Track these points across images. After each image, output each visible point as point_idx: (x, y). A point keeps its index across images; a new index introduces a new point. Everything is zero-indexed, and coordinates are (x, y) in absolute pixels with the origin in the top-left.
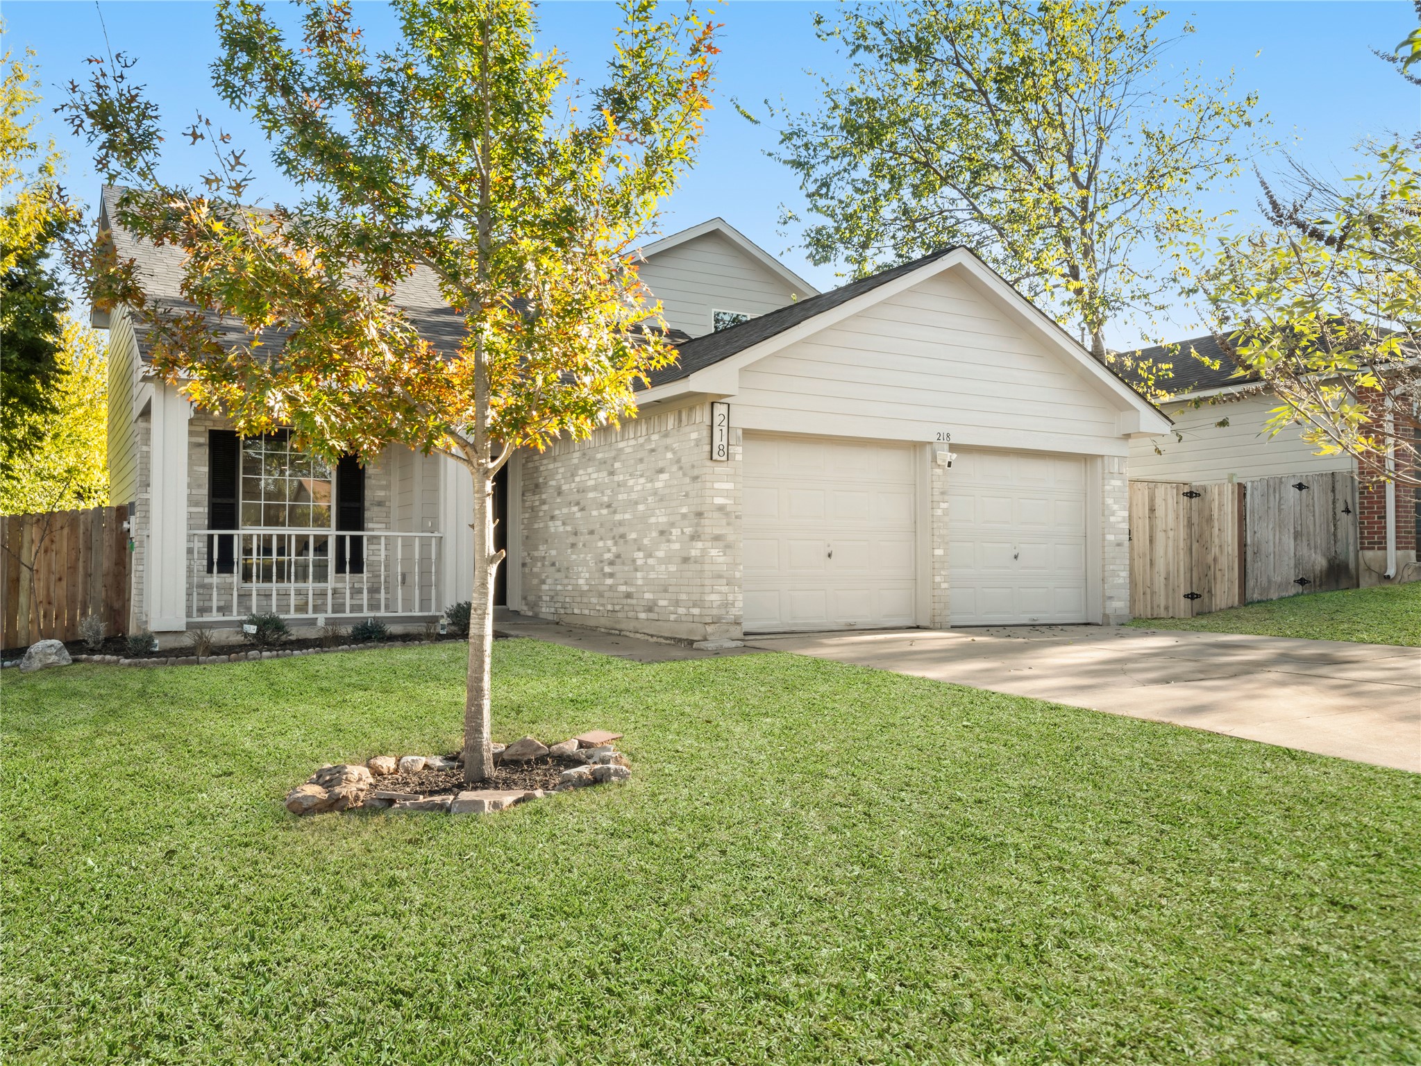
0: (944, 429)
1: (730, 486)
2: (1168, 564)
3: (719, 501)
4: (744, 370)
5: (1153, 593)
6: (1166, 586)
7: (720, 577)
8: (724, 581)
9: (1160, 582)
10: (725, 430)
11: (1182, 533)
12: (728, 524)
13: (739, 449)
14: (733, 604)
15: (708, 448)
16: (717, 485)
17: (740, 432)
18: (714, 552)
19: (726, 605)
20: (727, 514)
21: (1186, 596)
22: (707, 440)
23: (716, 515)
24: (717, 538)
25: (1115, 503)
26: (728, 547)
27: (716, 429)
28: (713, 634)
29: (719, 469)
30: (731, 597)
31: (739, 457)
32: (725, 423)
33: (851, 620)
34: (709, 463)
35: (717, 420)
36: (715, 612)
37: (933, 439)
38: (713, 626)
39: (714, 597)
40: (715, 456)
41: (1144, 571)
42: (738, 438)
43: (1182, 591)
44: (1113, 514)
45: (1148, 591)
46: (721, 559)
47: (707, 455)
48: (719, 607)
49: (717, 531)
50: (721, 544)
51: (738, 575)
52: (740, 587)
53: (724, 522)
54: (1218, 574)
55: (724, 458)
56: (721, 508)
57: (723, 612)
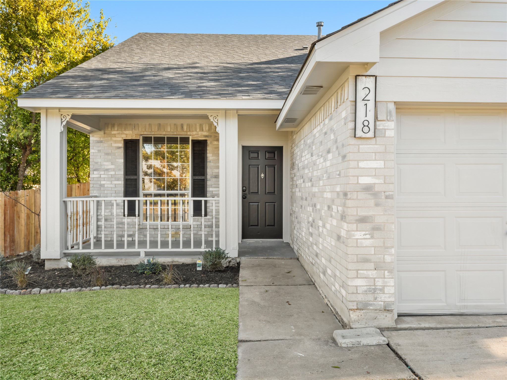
1: (379, 164)
3: (365, 180)
4: (384, 34)
7: (366, 261)
8: (372, 266)
10: (371, 105)
12: (377, 205)
13: (391, 125)
14: (382, 290)
15: (351, 125)
16: (362, 164)
17: (392, 107)
18: (358, 235)
19: (373, 290)
20: (376, 195)
22: (351, 117)
23: (362, 195)
24: (363, 220)
26: (377, 229)
27: (360, 105)
28: (358, 321)
29: (365, 147)
30: (379, 283)
31: (390, 133)
32: (371, 97)
34: (353, 141)
35: (361, 94)
36: (360, 298)
38: (358, 313)
39: (359, 282)
40: (359, 133)
42: (389, 113)
46: (368, 242)
47: (350, 132)
48: (365, 292)
49: (363, 213)
50: (368, 226)
51: (388, 259)
52: (390, 272)
53: (372, 202)
55: (371, 134)
56: (368, 188)
57: (370, 298)
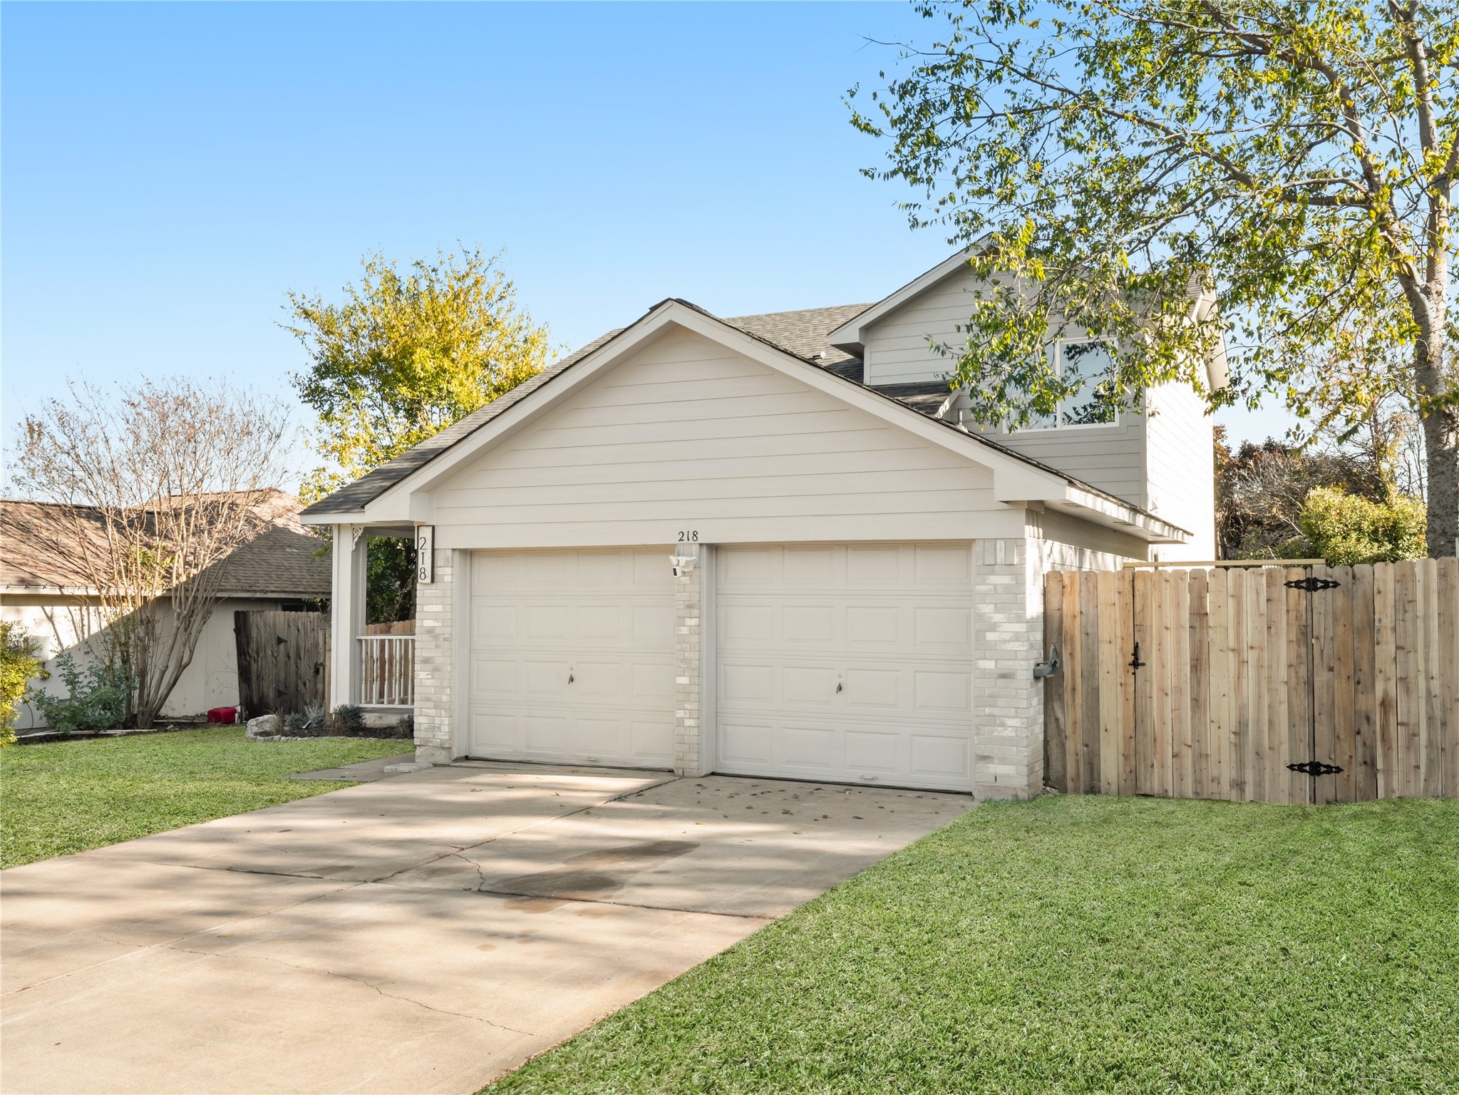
0: (689, 527)
1: (439, 608)
2: (1242, 709)
3: (428, 624)
5: (1201, 756)
6: (1239, 747)
7: (428, 700)
8: (431, 704)
9: (1219, 740)
10: (427, 553)
11: (1283, 652)
12: (437, 647)
13: (449, 570)
14: (439, 728)
16: (426, 608)
17: (450, 553)
18: (423, 675)
19: (433, 728)
20: (436, 637)
21: (1296, 767)
24: (426, 661)
25: (997, 611)
26: (436, 669)
28: (420, 757)
30: (437, 721)
31: (448, 579)
32: (427, 546)
33: (594, 755)
36: (422, 735)
37: (674, 539)
39: (422, 720)
41: (1178, 719)
42: (447, 559)
43: (1285, 758)
44: (993, 627)
45: (1188, 755)
46: (429, 682)
48: (426, 730)
49: (425, 654)
50: (429, 667)
51: (444, 698)
52: (446, 711)
53: (433, 644)
54: (1398, 736)
55: (428, 581)
57: (430, 735)
